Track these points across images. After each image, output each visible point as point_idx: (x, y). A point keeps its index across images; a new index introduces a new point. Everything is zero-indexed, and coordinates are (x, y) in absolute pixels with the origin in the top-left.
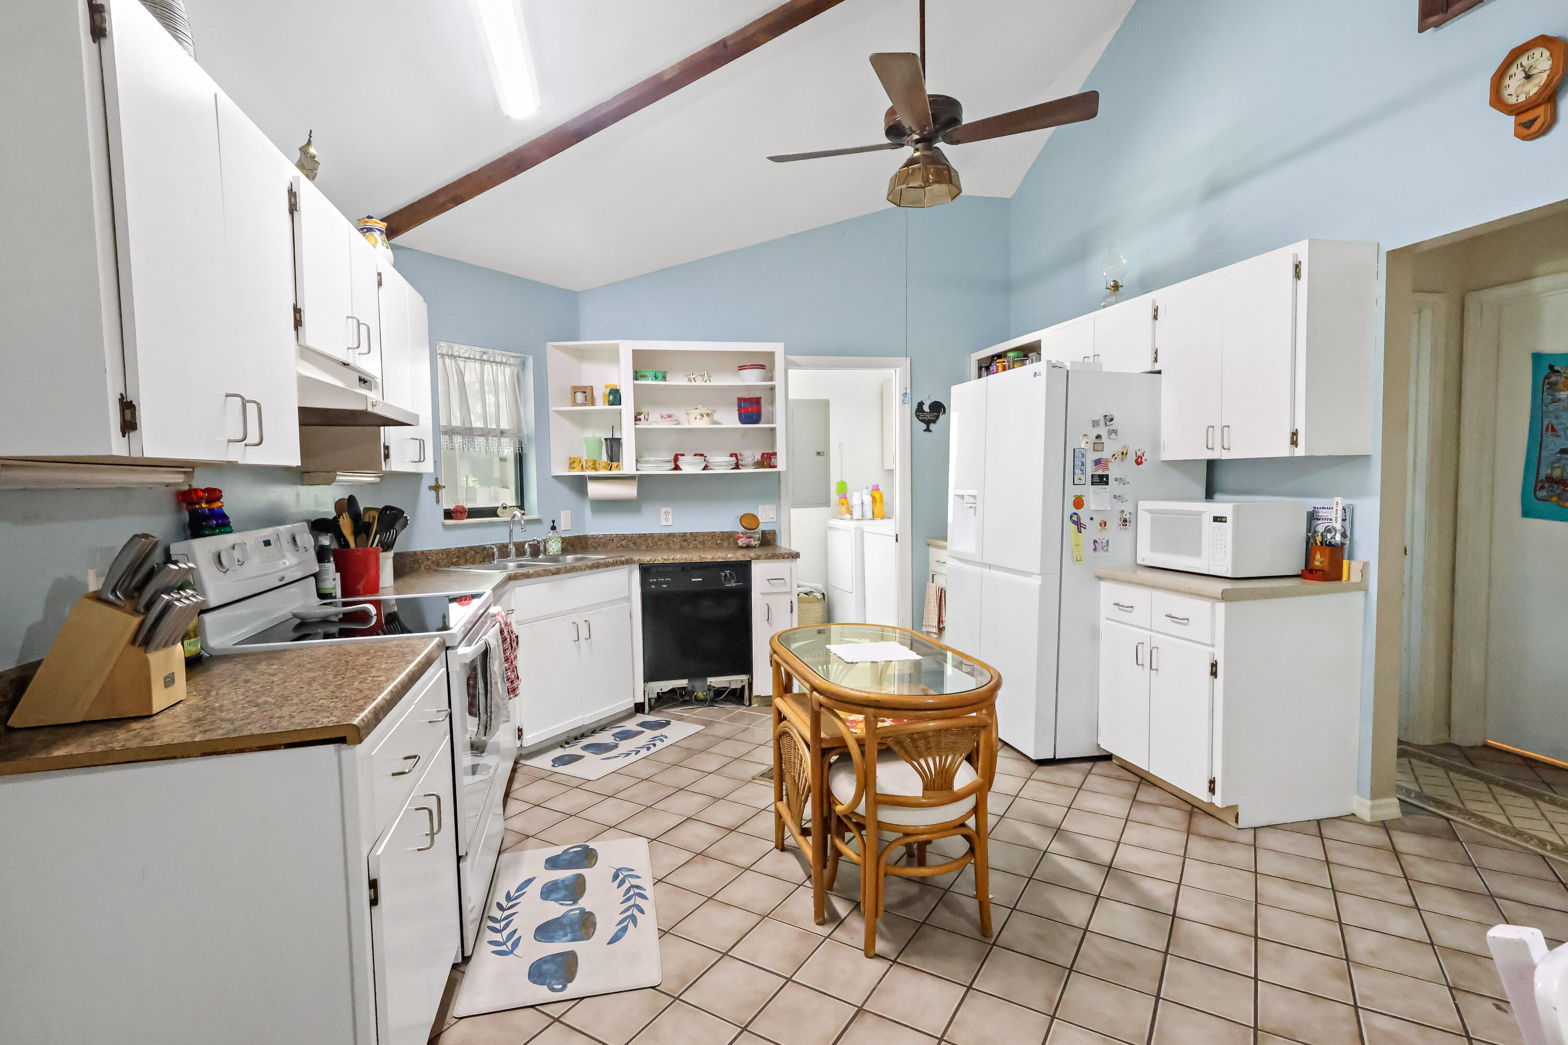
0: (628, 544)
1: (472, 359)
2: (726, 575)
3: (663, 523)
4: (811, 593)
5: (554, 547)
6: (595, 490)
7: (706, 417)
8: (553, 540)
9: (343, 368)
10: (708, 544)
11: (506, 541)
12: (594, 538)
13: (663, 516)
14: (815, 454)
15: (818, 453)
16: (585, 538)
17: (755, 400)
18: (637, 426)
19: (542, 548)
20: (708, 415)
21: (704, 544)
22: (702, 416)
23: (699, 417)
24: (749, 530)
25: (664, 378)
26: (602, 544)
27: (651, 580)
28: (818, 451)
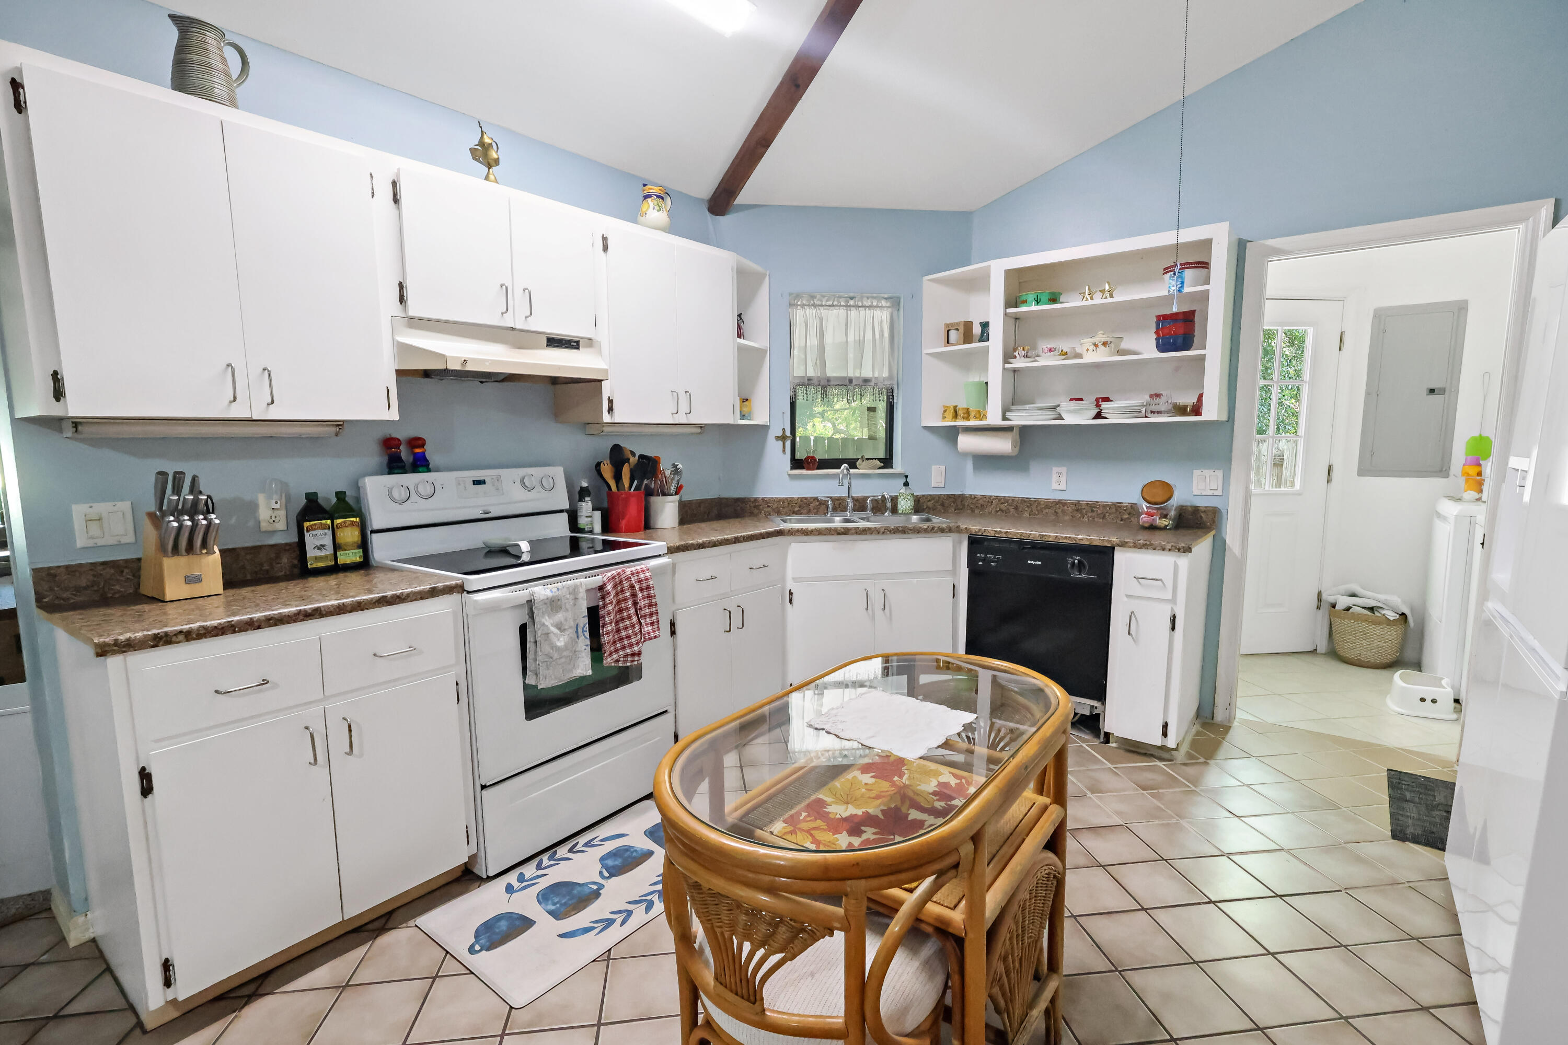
0: (1008, 509)
1: (837, 306)
2: (1073, 564)
3: (1055, 486)
4: (1379, 610)
5: (905, 504)
6: (966, 442)
7: (1101, 347)
8: (902, 497)
9: (512, 332)
10: (1110, 518)
11: (845, 494)
12: (973, 498)
13: (1055, 478)
14: (1425, 391)
15: (1432, 391)
16: (962, 497)
17: (1181, 317)
18: (1007, 366)
19: (889, 505)
20: (1105, 344)
21: (1104, 517)
22: (1096, 345)
23: (1092, 347)
24: (1153, 504)
25: (1053, 300)
26: (979, 506)
27: (978, 555)
28: (1432, 387)
